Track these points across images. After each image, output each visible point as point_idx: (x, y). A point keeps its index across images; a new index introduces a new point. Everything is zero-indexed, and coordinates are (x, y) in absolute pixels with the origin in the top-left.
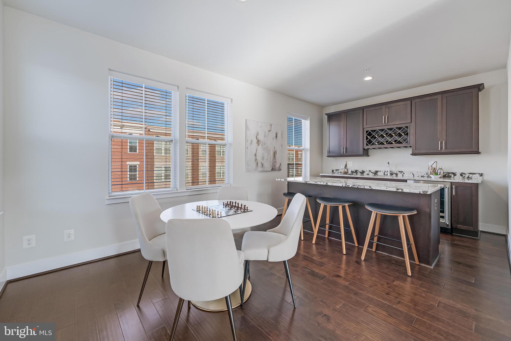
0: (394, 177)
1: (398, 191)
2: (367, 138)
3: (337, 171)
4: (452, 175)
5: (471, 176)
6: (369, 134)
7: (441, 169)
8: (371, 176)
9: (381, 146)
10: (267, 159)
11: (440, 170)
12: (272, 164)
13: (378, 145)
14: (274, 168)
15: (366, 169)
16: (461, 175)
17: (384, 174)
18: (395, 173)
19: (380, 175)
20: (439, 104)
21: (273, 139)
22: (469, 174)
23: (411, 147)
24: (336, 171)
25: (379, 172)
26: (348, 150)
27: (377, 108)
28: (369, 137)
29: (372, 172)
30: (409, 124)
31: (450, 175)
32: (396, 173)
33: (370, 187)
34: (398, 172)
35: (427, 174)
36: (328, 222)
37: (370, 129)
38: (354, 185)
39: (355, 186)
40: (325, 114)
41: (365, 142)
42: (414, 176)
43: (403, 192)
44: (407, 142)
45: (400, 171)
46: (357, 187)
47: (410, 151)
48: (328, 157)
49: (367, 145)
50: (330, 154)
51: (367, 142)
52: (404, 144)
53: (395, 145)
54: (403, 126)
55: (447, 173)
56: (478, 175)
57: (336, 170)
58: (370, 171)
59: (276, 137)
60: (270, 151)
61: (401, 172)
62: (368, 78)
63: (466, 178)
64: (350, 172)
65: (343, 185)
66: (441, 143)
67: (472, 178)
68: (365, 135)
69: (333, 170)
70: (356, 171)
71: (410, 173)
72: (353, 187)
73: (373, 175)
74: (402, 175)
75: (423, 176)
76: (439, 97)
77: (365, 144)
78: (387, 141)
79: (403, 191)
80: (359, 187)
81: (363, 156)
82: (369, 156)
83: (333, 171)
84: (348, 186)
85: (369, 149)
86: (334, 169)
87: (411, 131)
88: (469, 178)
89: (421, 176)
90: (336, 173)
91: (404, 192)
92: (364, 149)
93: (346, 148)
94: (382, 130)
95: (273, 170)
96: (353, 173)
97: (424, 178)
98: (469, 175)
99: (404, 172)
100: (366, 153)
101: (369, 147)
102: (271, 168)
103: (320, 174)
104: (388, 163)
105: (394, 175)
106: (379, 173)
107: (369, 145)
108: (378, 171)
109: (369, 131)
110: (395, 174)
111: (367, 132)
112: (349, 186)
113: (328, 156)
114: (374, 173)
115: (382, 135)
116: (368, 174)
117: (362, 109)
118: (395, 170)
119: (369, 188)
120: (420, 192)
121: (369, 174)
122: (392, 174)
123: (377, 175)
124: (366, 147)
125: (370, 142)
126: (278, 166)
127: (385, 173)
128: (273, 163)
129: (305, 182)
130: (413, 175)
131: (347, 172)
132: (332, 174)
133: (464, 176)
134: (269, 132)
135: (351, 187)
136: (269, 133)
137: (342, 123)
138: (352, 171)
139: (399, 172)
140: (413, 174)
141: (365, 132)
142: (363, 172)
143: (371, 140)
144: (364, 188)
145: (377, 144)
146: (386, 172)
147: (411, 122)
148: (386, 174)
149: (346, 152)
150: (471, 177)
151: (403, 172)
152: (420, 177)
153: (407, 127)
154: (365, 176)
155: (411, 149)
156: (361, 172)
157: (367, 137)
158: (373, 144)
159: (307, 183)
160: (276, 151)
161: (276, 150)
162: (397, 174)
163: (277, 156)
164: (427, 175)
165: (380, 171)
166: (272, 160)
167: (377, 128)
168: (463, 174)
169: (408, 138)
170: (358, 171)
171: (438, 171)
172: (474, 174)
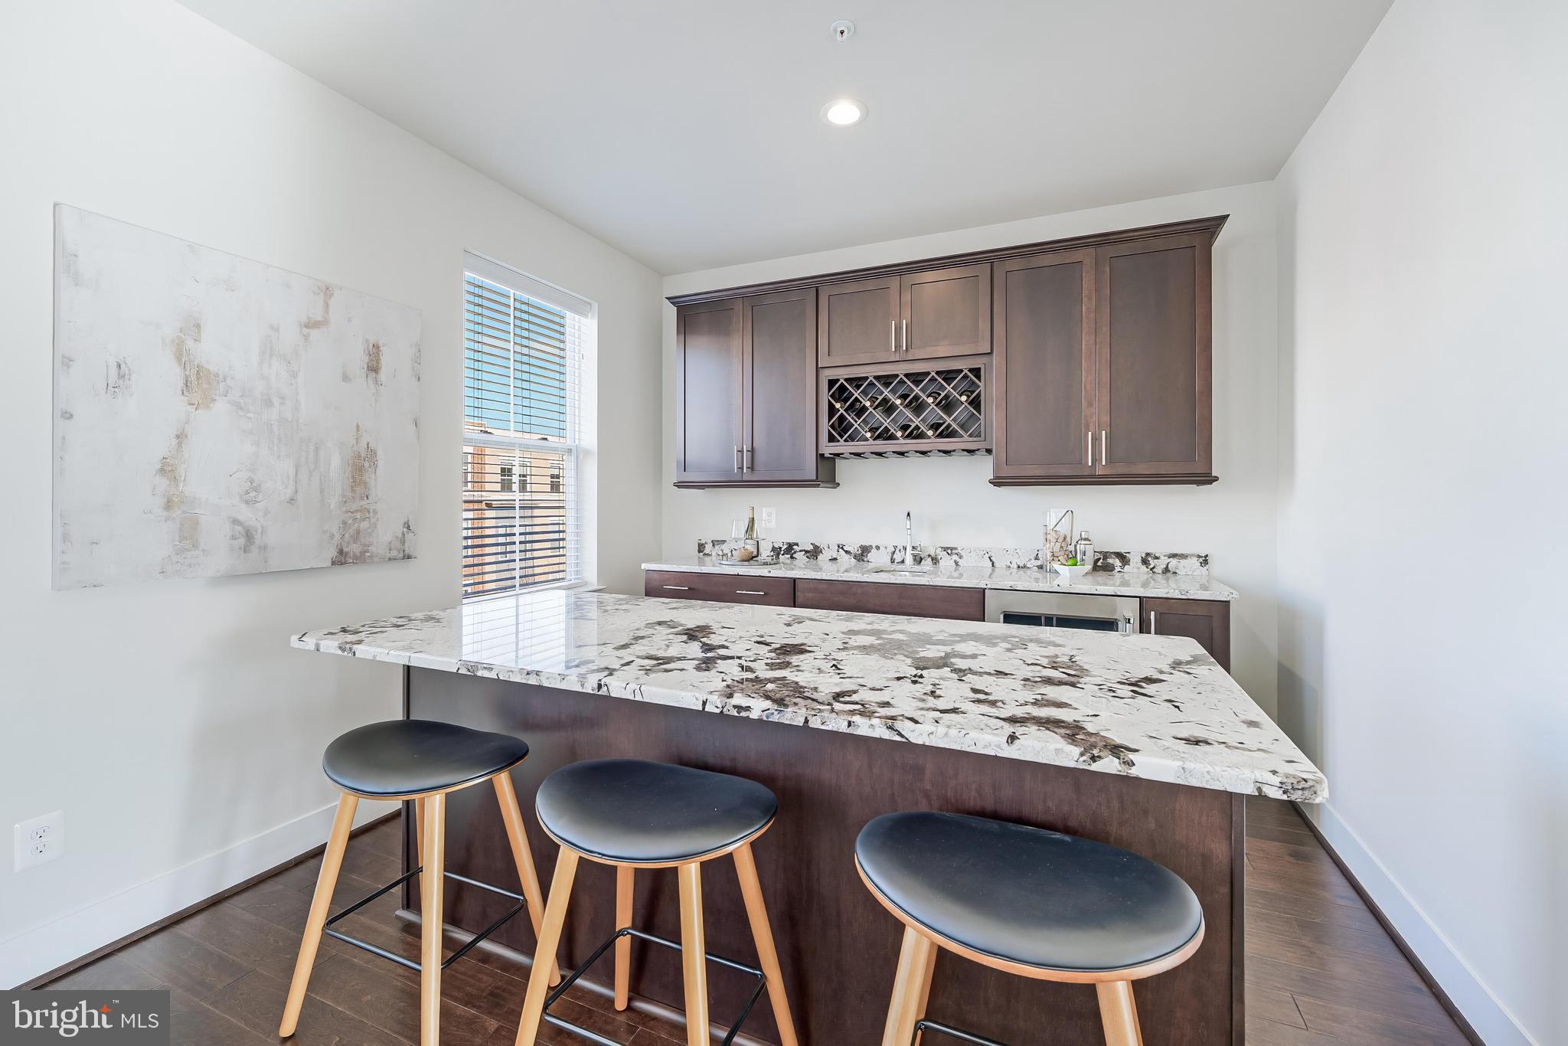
0: (926, 572)
1: (1095, 767)
2: (832, 410)
3: (717, 548)
4: (1117, 563)
5: (1173, 562)
6: (839, 392)
7: (1086, 539)
8: (846, 566)
9: (881, 445)
10: (292, 500)
11: (1082, 542)
12: (334, 527)
13: (871, 441)
14: (354, 548)
15: (828, 539)
16: (1145, 562)
17: (893, 561)
18: (929, 556)
19: (878, 562)
20: (1088, 284)
21: (346, 378)
22: (1169, 557)
23: (989, 451)
24: (713, 545)
25: (874, 551)
26: (760, 457)
27: (871, 285)
28: (838, 406)
29: (846, 552)
30: (985, 359)
31: (1110, 561)
32: (933, 554)
34: (939, 550)
35: (1037, 558)
36: (624, 918)
37: (842, 374)
40: (668, 298)
41: (825, 426)
42: (995, 566)
43: (1127, 779)
44: (977, 434)
45: (948, 548)
47: (985, 467)
48: (679, 487)
49: (831, 439)
50: (690, 477)
51: (832, 426)
52: (964, 441)
53: (931, 442)
54: (963, 365)
55: (1100, 553)
56: (1194, 562)
57: (714, 543)
58: (842, 548)
59: (374, 368)
60: (317, 449)
61: (949, 552)
62: (844, 113)
63: (1160, 572)
64: (766, 553)
65: (704, 703)
66: (1096, 439)
67: (1177, 571)
68: (825, 397)
69: (703, 542)
70: (790, 548)
71: (982, 553)
73: (853, 561)
74: (956, 563)
75: (1025, 566)
76: (1086, 256)
77: (824, 437)
78: (904, 428)
79: (1134, 772)
81: (818, 486)
82: (838, 484)
83: (701, 547)
84: (739, 708)
85: (838, 455)
86: (706, 539)
87: (991, 389)
88: (1169, 571)
89: (1019, 566)
90: (714, 554)
91: (1137, 779)
92: (821, 457)
93: (752, 451)
94: (886, 380)
95: (341, 559)
96: (778, 554)
98: (1168, 565)
100: (826, 473)
101: (842, 447)
102: (332, 553)
103: (644, 566)
104: (909, 515)
105: (927, 564)
106: (872, 556)
107: (839, 441)
108: (872, 546)
109: (838, 380)
110: (930, 559)
111: (832, 383)
112: (748, 709)
113: (680, 485)
114: (855, 557)
115: (885, 400)
116: (833, 559)
117: (815, 285)
118: (929, 543)
119: (887, 735)
120: (1259, 789)
121: (835, 559)
122: (918, 560)
123: (869, 562)
124: (828, 449)
125: (841, 429)
126: (384, 535)
127: (894, 552)
128: (344, 523)
129: (463, 671)
130: (991, 560)
131: (755, 553)
133: (1152, 566)
134: (315, 333)
135: (760, 721)
136: (306, 337)
137: (738, 343)
138: (774, 549)
139: (945, 549)
140: (988, 557)
141: (824, 386)
142: (814, 552)
143: (849, 418)
144: (848, 731)
145: (868, 435)
146: (897, 551)
147: (991, 353)
148: (898, 557)
149: (752, 468)
150: (1174, 570)
151: (956, 549)
152: (1015, 570)
153: (976, 372)
155: (989, 461)
156: (807, 552)
157: (831, 407)
158: (851, 438)
159: (479, 673)
160: (372, 453)
161: (372, 445)
162: (935, 560)
163: (381, 481)
164: (1039, 563)
165: (878, 548)
166: (333, 502)
167: (870, 372)
168: (1150, 559)
169: (982, 417)
170: (797, 544)
171: (1075, 546)
172: (1183, 556)
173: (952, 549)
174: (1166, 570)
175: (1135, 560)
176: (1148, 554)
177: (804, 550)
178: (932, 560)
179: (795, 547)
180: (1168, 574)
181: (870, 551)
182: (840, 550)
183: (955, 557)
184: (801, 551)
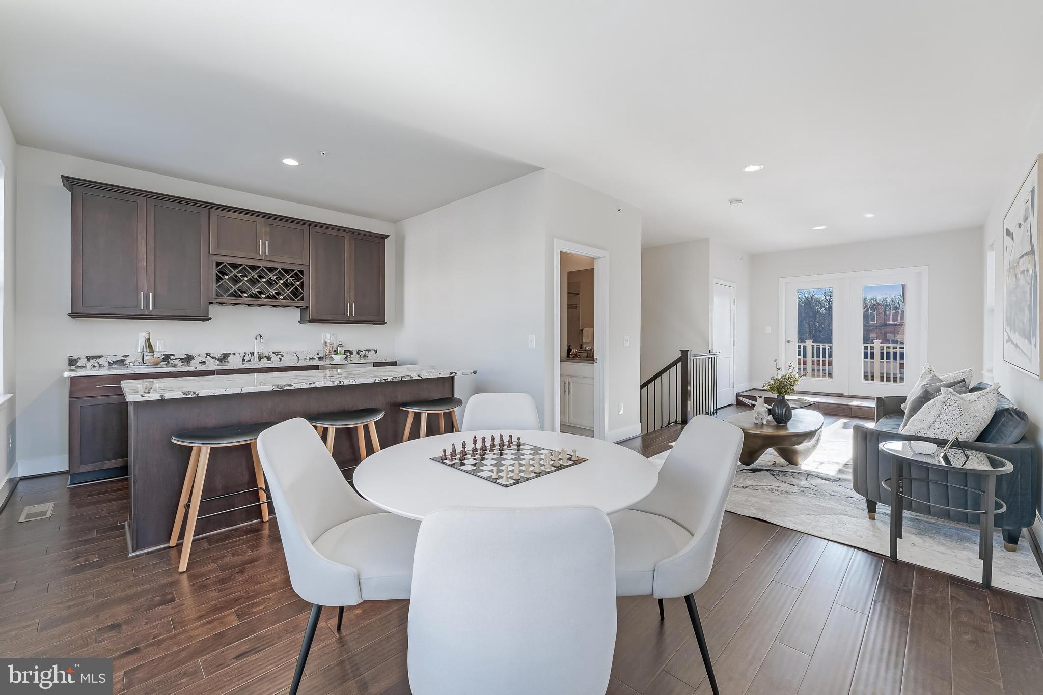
0: (265, 364)
2: (218, 279)
3: (92, 361)
4: (348, 354)
5: (367, 353)
6: (223, 269)
7: (341, 345)
8: (212, 365)
15: (198, 351)
17: (244, 360)
18: (265, 356)
19: (234, 363)
23: (301, 307)
25: (232, 356)
27: (245, 217)
29: (213, 358)
30: (305, 267)
32: (267, 355)
33: (419, 376)
34: (271, 354)
35: (318, 354)
37: (226, 260)
38: (395, 377)
39: (397, 378)
41: (214, 287)
42: (298, 358)
44: (301, 300)
46: (400, 379)
49: (218, 294)
51: (218, 288)
52: (294, 302)
53: (279, 301)
54: (296, 268)
57: (88, 358)
58: (209, 355)
61: (276, 353)
62: (291, 162)
66: (351, 306)
67: (368, 356)
68: (214, 271)
71: (293, 353)
72: (394, 380)
73: (217, 362)
74: (280, 359)
75: (313, 358)
77: (213, 293)
80: (403, 379)
82: (210, 319)
85: (222, 303)
87: (310, 279)
89: (310, 358)
94: (253, 268)
97: (314, 360)
99: (283, 354)
101: (226, 299)
105: (265, 360)
106: (230, 359)
107: (223, 296)
108: (230, 354)
109: (223, 263)
110: (266, 358)
114: (219, 360)
115: (253, 278)
116: (203, 363)
118: (266, 351)
121: (205, 362)
122: (260, 359)
123: (228, 362)
124: (216, 300)
127: (245, 356)
132: (70, 370)
133: (360, 354)
139: (274, 353)
140: (297, 355)
141: (213, 265)
142: (189, 358)
146: (247, 355)
147: (309, 264)
148: (247, 358)
151: (280, 352)
152: (309, 360)
153: (301, 272)
154: (195, 366)
155: (300, 311)
156: (183, 358)
157: (218, 277)
158: (231, 295)
162: (269, 359)
164: (319, 356)
165: (234, 354)
167: (244, 262)
168: (359, 352)
169: (304, 292)
170: (173, 355)
171: (337, 348)
172: (370, 350)
173: (278, 352)
174: (365, 356)
175: (355, 353)
176: (359, 350)
177: (180, 358)
178: (267, 358)
179: (172, 357)
180: (366, 357)
181: (229, 356)
182: (208, 356)
183: (280, 356)
184: (176, 359)
